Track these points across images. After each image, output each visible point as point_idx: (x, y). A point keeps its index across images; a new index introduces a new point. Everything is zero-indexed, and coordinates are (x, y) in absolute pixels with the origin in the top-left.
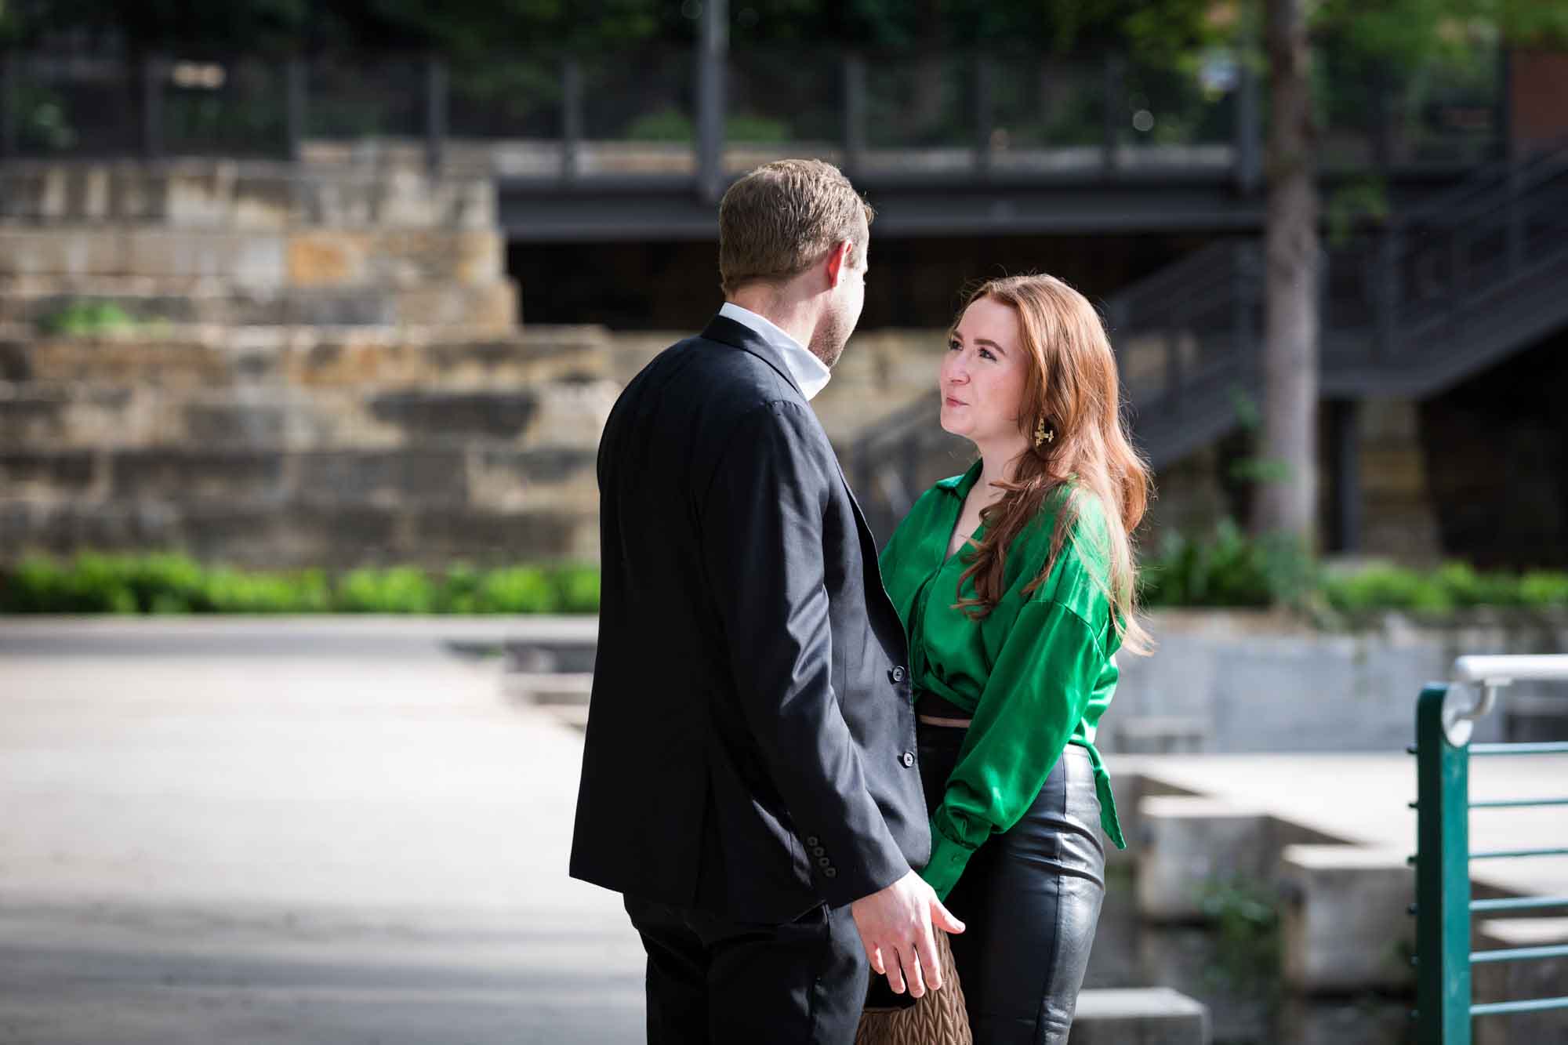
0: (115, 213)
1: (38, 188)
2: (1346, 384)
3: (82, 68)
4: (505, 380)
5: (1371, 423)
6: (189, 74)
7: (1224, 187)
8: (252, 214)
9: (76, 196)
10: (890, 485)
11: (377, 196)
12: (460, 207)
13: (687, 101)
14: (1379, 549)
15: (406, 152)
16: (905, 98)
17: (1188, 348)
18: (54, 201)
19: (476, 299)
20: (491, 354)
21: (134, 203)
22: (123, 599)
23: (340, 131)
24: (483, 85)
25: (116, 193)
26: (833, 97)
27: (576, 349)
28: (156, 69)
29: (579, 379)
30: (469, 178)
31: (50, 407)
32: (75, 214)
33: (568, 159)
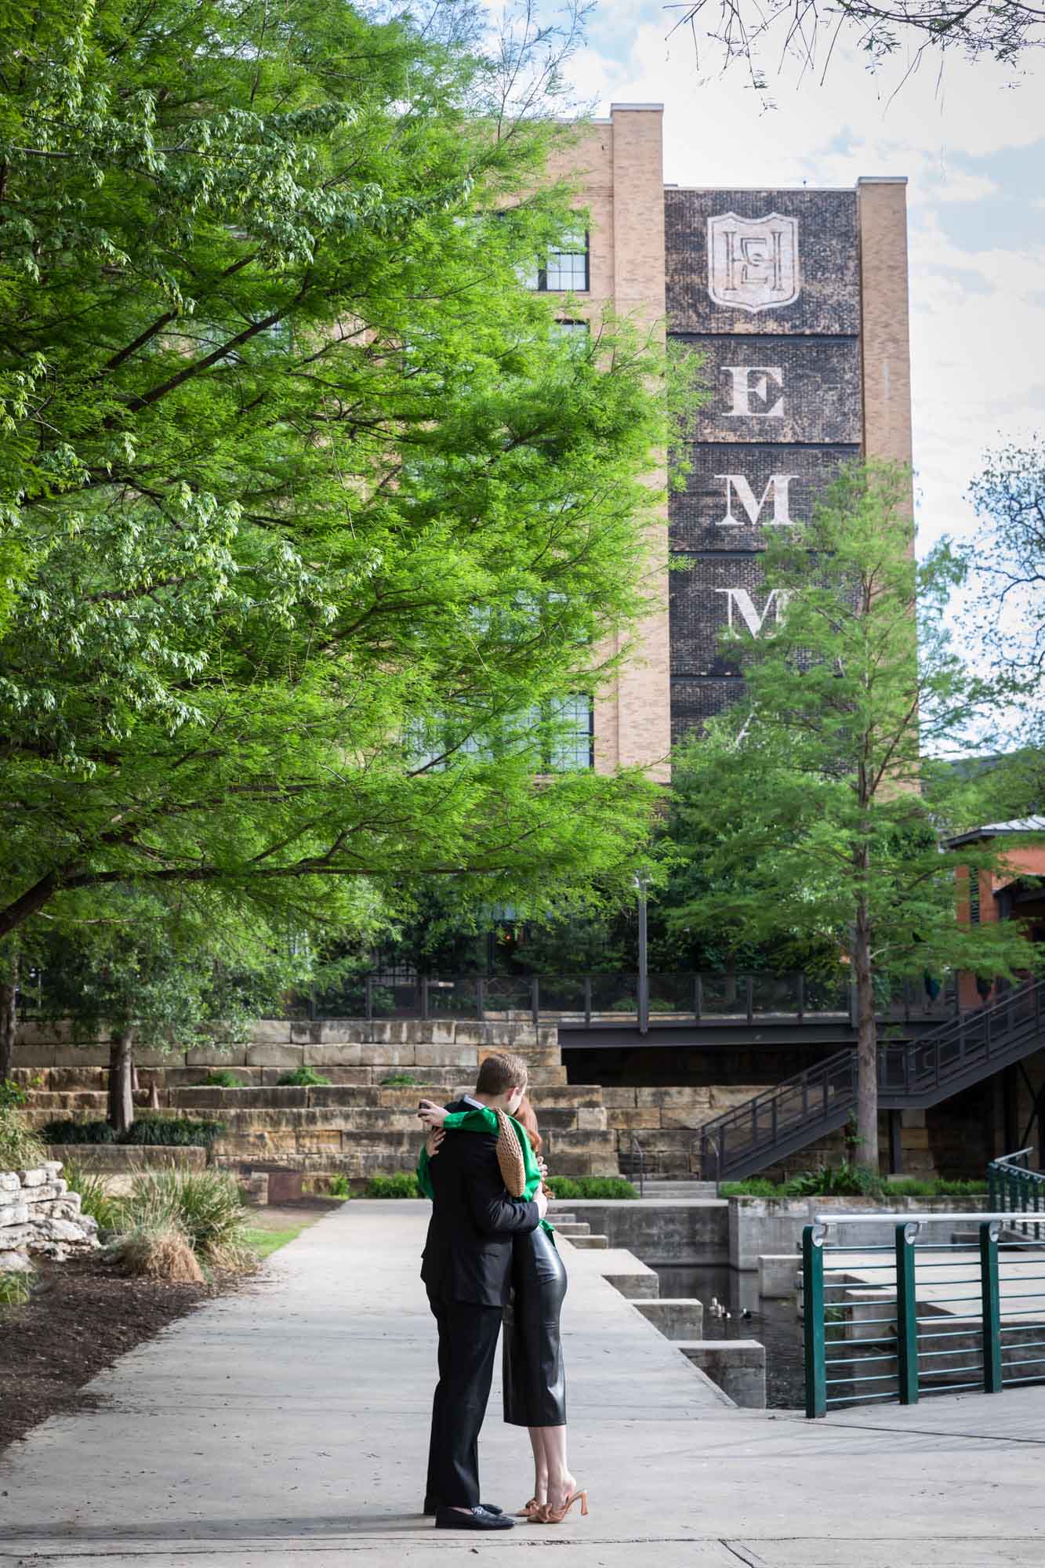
0: (409, 1038)
1: (382, 1029)
2: (896, 1105)
3: (401, 982)
4: (563, 1104)
5: (907, 1121)
6: (441, 984)
7: (846, 1027)
8: (463, 1039)
9: (396, 1034)
10: (713, 1145)
11: (513, 1033)
12: (545, 1036)
13: (634, 993)
14: (910, 1171)
15: (525, 1015)
16: (722, 990)
17: (831, 1090)
18: (387, 1036)
19: (552, 1072)
20: (557, 1094)
21: (419, 1036)
22: (415, 1192)
23: (501, 1007)
24: (556, 988)
25: (411, 1031)
26: (691, 992)
27: (592, 1091)
28: (427, 984)
29: (592, 1105)
30: (549, 1025)
31: (386, 1114)
32: (396, 1040)
33: (588, 1018)
